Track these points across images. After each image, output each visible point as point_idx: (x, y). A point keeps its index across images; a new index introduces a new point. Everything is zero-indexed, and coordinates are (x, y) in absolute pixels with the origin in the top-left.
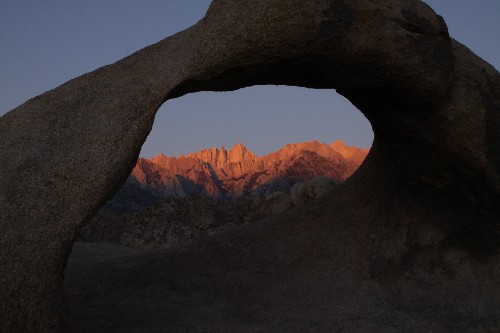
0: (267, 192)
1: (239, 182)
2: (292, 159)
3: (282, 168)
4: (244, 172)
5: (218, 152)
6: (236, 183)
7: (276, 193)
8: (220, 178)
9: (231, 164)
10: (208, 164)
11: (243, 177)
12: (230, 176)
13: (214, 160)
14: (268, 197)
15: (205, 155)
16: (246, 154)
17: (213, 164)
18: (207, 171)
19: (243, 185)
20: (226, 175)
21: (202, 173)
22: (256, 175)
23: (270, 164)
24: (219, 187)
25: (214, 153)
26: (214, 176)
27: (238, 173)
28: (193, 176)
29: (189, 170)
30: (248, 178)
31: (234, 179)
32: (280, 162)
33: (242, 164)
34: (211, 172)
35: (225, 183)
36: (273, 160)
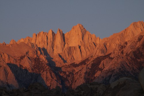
0: (112, 78)
1: (80, 68)
2: (139, 39)
3: (128, 50)
4: (85, 56)
5: (54, 34)
6: (77, 70)
7: (123, 79)
8: (58, 65)
9: (70, 48)
10: (44, 49)
11: (83, 63)
12: (69, 62)
13: (50, 44)
14: (113, 84)
15: (39, 39)
16: (86, 37)
17: (49, 49)
18: (43, 58)
19: (84, 71)
20: (65, 61)
21: (37, 60)
22: (99, 60)
23: (114, 46)
24: (57, 75)
25: (50, 36)
26: (51, 63)
27: (78, 58)
28: (27, 64)
29: (22, 58)
30: (89, 63)
31: (75, 65)
32: (126, 43)
33: (83, 48)
34: (47, 59)
35: (63, 69)
36: (118, 42)
